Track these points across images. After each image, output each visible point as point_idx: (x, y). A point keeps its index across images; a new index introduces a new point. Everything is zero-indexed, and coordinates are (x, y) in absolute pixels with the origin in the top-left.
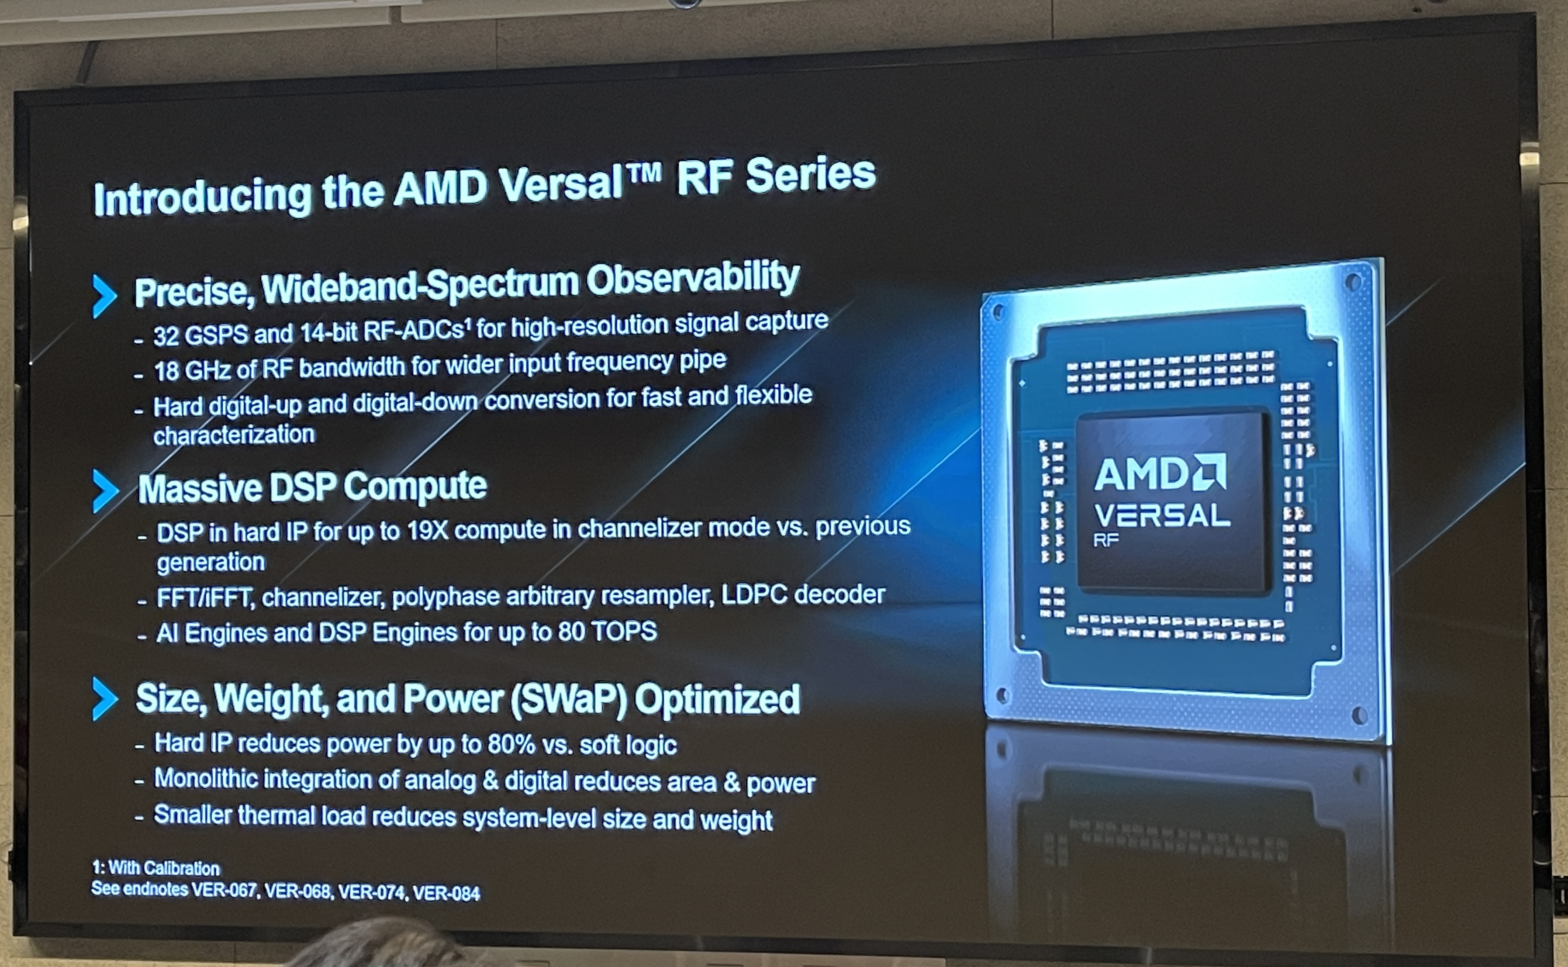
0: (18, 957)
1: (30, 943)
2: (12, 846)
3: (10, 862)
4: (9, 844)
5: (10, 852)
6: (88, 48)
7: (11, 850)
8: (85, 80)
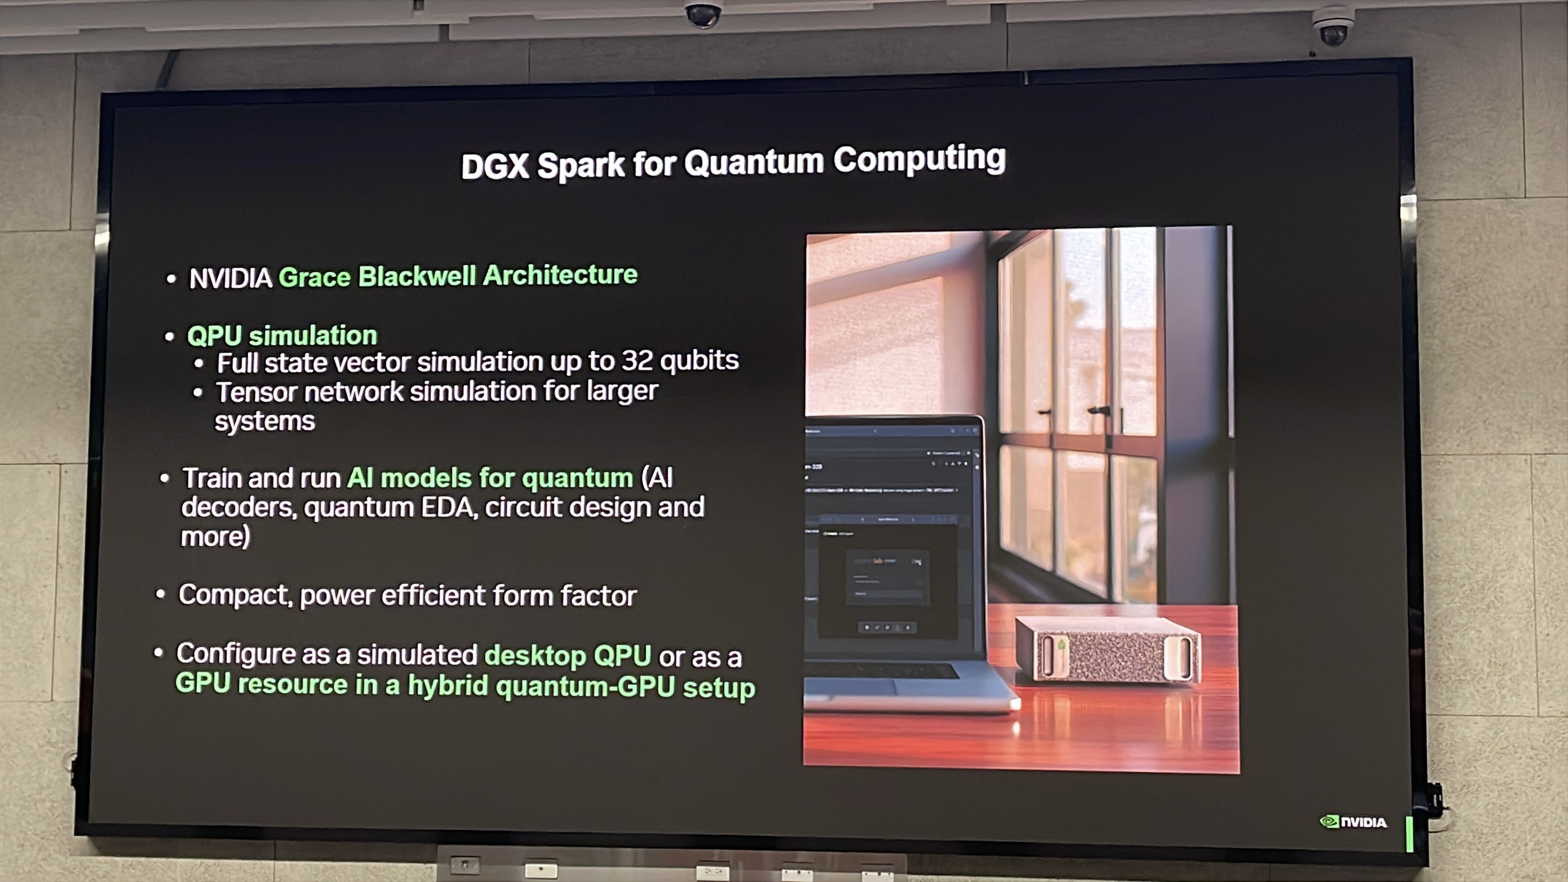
0: (77, 855)
1: (89, 841)
2: (76, 756)
3: (74, 770)
4: (74, 754)
5: (73, 762)
6: (169, 56)
7: (74, 758)
8: (165, 85)
